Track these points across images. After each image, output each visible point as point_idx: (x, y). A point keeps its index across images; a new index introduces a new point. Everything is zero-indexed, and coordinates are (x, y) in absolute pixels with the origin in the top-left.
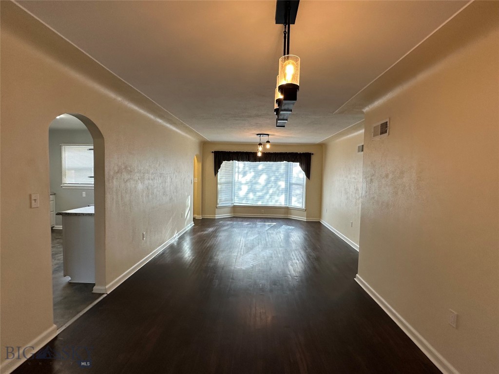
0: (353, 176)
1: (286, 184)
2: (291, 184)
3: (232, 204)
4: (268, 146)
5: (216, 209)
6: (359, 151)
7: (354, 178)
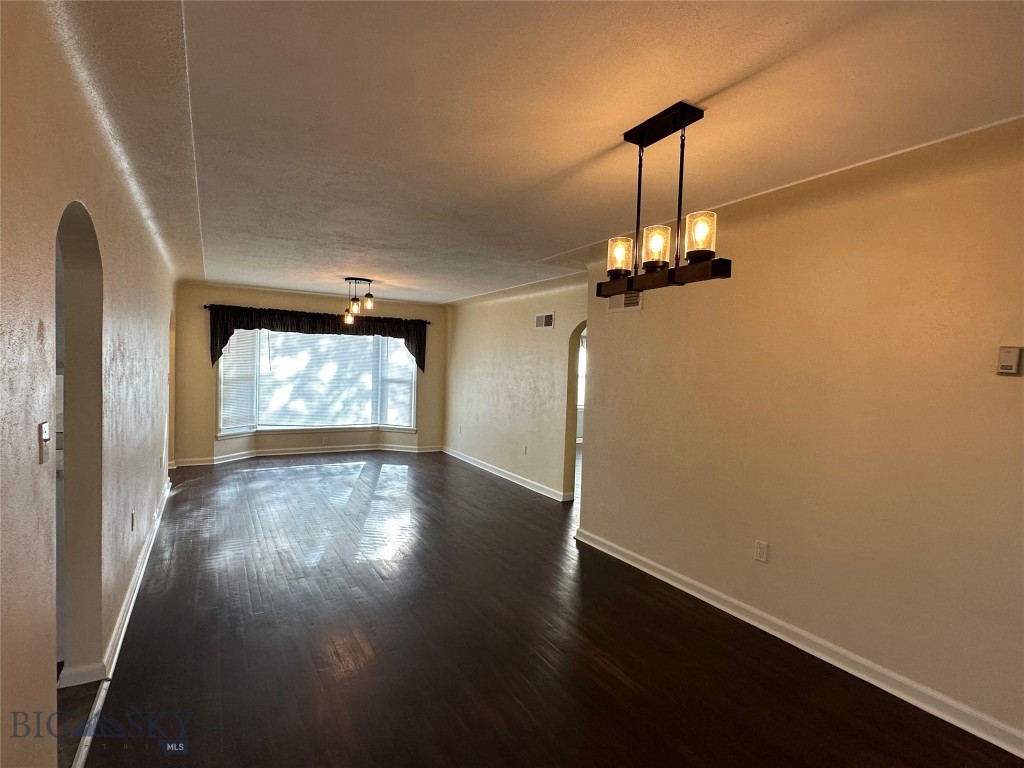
0: (527, 367)
1: (375, 381)
2: (385, 381)
3: (253, 427)
4: (369, 304)
5: (216, 443)
6: (538, 325)
7: (528, 370)
